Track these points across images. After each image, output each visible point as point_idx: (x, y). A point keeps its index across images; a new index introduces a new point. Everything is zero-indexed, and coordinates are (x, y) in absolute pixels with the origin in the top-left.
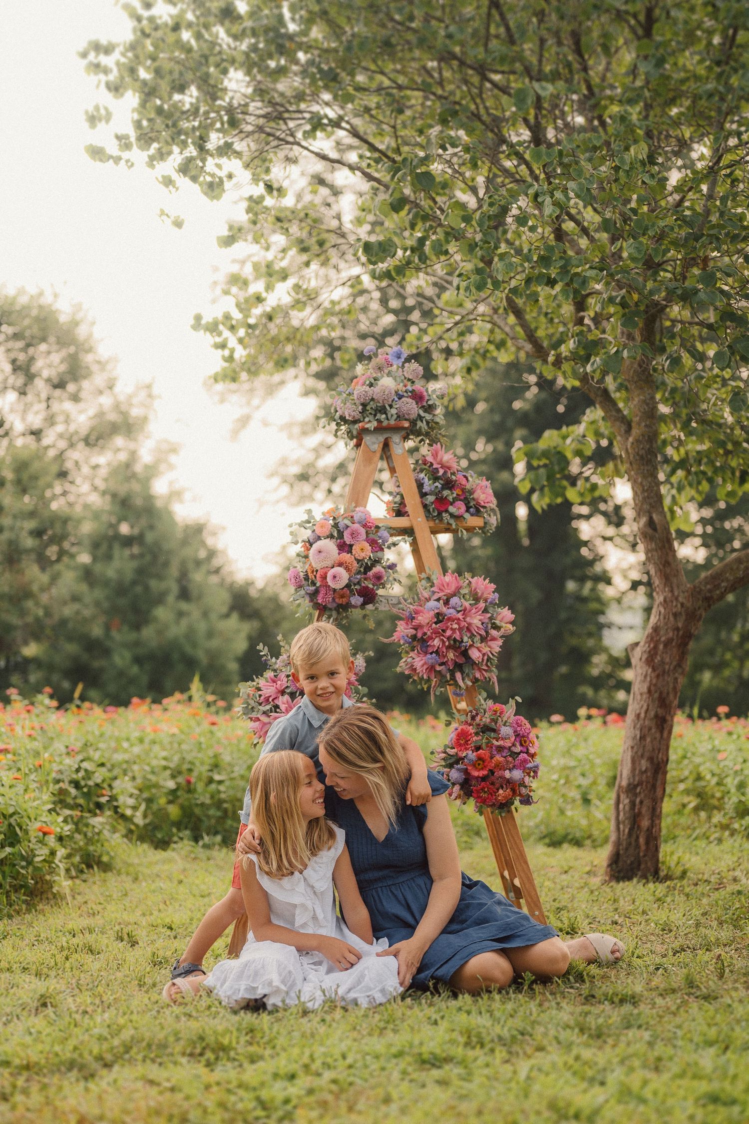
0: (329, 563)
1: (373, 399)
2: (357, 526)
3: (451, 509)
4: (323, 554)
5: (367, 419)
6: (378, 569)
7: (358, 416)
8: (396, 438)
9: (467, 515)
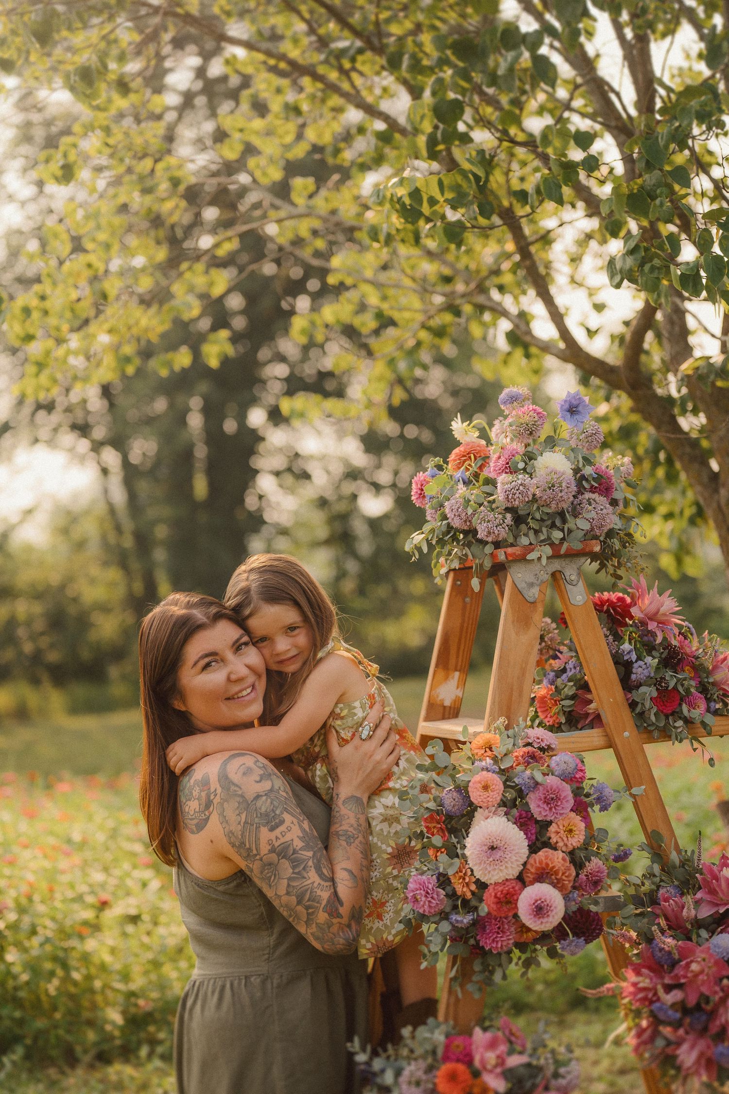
0: (513, 871)
1: (535, 499)
2: (551, 780)
3: (685, 708)
4: (498, 854)
5: (525, 541)
6: (595, 864)
7: (503, 533)
8: (570, 571)
9: (709, 719)
